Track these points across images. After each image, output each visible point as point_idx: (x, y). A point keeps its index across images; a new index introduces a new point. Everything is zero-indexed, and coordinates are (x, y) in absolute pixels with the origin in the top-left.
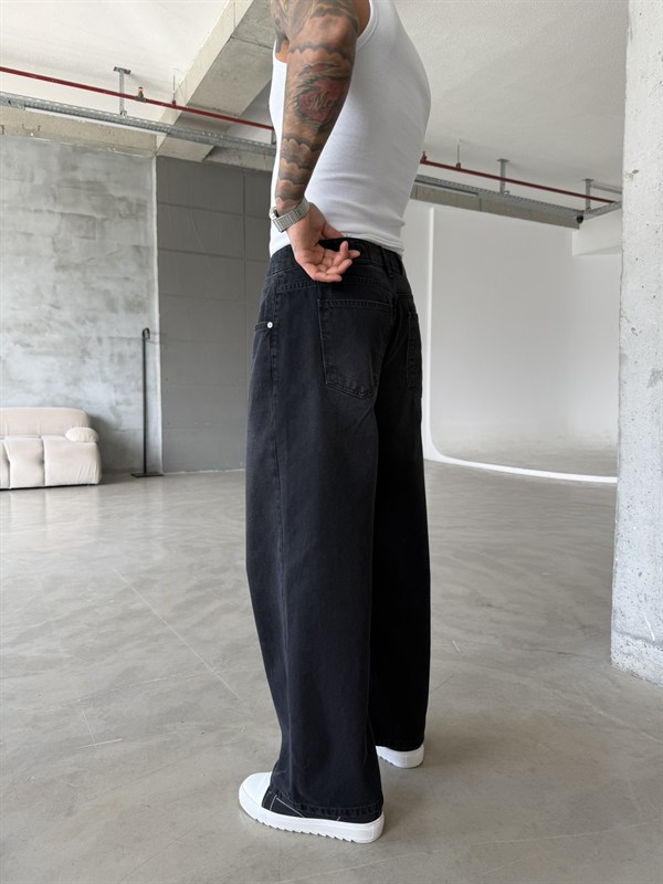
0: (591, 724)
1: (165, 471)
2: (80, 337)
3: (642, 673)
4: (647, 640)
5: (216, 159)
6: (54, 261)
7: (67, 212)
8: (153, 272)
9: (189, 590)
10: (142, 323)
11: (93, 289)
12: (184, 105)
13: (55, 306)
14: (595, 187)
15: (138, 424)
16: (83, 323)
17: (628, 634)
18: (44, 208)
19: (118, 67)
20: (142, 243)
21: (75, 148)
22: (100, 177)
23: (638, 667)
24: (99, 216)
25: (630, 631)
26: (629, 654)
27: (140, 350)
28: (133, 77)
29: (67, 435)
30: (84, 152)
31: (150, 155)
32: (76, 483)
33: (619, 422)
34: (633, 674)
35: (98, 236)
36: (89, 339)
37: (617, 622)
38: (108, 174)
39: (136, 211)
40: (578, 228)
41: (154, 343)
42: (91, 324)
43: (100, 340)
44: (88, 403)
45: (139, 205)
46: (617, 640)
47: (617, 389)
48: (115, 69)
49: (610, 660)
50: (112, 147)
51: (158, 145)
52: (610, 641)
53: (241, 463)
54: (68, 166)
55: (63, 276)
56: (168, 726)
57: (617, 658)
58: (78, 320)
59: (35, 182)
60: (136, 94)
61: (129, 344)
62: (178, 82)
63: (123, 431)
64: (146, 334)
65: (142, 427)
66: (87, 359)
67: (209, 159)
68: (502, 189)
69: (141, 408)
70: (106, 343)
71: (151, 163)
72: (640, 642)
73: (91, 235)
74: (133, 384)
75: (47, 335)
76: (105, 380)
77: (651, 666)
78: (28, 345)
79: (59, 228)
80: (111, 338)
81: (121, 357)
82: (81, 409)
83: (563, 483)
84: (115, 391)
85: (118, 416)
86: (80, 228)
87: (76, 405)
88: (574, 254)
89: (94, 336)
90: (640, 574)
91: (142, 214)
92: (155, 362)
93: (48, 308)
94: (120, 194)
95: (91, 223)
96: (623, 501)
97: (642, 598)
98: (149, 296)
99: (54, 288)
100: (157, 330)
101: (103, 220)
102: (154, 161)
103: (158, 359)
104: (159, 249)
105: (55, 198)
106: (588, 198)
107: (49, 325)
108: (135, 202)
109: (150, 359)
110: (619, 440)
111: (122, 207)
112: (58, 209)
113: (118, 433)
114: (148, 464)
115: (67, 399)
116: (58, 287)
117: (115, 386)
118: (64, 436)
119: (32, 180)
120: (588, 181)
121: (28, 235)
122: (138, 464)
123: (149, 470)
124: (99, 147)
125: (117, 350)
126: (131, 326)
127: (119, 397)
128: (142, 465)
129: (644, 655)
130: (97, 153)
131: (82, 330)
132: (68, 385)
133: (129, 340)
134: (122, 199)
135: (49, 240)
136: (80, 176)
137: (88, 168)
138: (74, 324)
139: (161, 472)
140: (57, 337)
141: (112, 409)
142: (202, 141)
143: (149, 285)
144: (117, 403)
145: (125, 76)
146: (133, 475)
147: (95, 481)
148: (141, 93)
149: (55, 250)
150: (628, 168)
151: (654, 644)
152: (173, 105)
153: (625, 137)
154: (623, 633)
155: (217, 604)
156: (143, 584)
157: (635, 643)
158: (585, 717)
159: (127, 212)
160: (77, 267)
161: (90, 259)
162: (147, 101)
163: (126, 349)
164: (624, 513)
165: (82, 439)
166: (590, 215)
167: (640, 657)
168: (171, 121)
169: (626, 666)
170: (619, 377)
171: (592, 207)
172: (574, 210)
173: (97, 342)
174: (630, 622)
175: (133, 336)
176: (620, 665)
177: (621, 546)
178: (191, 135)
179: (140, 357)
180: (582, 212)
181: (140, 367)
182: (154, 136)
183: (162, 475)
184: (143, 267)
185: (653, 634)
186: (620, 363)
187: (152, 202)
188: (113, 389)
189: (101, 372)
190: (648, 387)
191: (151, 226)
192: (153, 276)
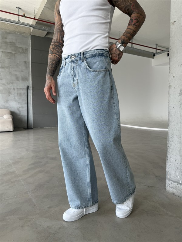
1: (34, 128)
2: (8, 88)
3: (176, 194)
4: (178, 183)
5: (48, 36)
6: (0, 66)
7: (4, 51)
8: (30, 68)
10: (27, 84)
11: (12, 74)
12: (37, 19)
13: (1, 79)
14: (158, 46)
15: (26, 114)
16: (9, 84)
17: (172, 180)
20: (27, 61)
21: (6, 32)
22: (14, 41)
23: (175, 191)
25: (172, 179)
26: (172, 187)
27: (26, 92)
28: (22, 10)
29: (4, 117)
30: (9, 34)
31: (29, 35)
32: (6, 131)
33: (169, 109)
34: (173, 194)
35: (13, 58)
36: (10, 89)
37: (168, 176)
38: (16, 40)
39: (25, 51)
40: (153, 58)
41: (30, 90)
42: (11, 84)
43: (14, 89)
44: (11, 107)
45: (26, 50)
46: (168, 182)
47: (168, 98)
48: (17, 7)
49: (165, 189)
50: (17, 32)
51: (31, 32)
52: (165, 182)
54: (4, 38)
55: (3, 70)
57: (168, 188)
58: (7, 83)
60: (23, 15)
61: (23, 90)
62: (35, 12)
63: (21, 116)
64: (28, 87)
65: (27, 114)
66: (10, 95)
67: (46, 36)
68: (132, 46)
69: (27, 109)
70: (16, 91)
72: (176, 183)
73: (11, 58)
74: (24, 102)
76: (15, 101)
77: (180, 191)
79: (1, 56)
80: (18, 88)
81: (20, 94)
82: (8, 109)
84: (19, 104)
85: (20, 111)
86: (8, 56)
87: (7, 108)
88: (152, 65)
89: (12, 88)
90: (176, 160)
91: (27, 52)
94: (20, 46)
95: (11, 54)
96: (170, 135)
97: (177, 168)
98: (29, 76)
100: (31, 86)
101: (15, 54)
102: (30, 36)
103: (31, 95)
104: (31, 62)
105: (0, 47)
106: (156, 49)
108: (24, 48)
109: (29, 95)
110: (169, 114)
111: (20, 50)
112: (1, 50)
114: (29, 126)
115: (4, 106)
116: (1, 73)
117: (19, 103)
118: (3, 117)
120: (156, 44)
122: (26, 126)
123: (29, 127)
124: (13, 32)
125: (19, 92)
126: (22, 85)
127: (20, 106)
128: (27, 126)
129: (177, 188)
130: (13, 34)
131: (9, 86)
132: (5, 102)
133: (23, 89)
134: (20, 48)
136: (8, 40)
137: (10, 39)
138: (6, 84)
139: (33, 128)
140: (1, 88)
141: (18, 109)
142: (43, 30)
143: (29, 73)
144: (19, 108)
145: (20, 10)
146: (24, 129)
147: (12, 130)
148: (24, 15)
149: (0, 62)
150: (172, 21)
151: (180, 184)
152: (34, 19)
153: (171, 10)
154: (170, 180)
155: (38, 170)
156: (16, 163)
157: (174, 183)
158: (158, 212)
159: (22, 52)
160: (7, 67)
161: (11, 65)
162: (26, 17)
163: (22, 92)
164: (170, 139)
165: (8, 118)
166: (157, 54)
167: (176, 188)
168: (34, 24)
169: (171, 191)
170: (169, 93)
171: (158, 52)
172: (152, 53)
173: (13, 90)
174: (172, 176)
175: (24, 88)
176: (169, 191)
177: (169, 151)
178: (40, 28)
179: (26, 94)
180: (155, 53)
181: (26, 97)
182: (30, 29)
183: (33, 129)
184: (27, 68)
185: (180, 181)
186: (169, 88)
187: (29, 49)
188: (18, 103)
189: (15, 98)
190: (179, 96)
191: (30, 56)
192: (30, 70)
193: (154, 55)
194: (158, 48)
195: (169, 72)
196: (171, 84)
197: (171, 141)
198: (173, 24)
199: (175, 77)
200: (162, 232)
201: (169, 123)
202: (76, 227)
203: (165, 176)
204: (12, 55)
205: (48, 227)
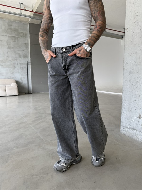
3: (126, 134)
4: (127, 128)
6: (7, 46)
7: (10, 36)
8: (29, 49)
9: (35, 118)
10: (27, 60)
11: (16, 53)
12: (35, 11)
13: (8, 57)
17: (124, 126)
18: (5, 35)
20: (27, 43)
21: (11, 21)
22: (17, 28)
23: (125, 133)
24: (17, 37)
26: (124, 130)
27: (26, 66)
28: (23, 5)
29: (11, 85)
30: (13, 22)
31: (28, 23)
32: (13, 95)
33: (123, 82)
34: (124, 134)
35: (17, 41)
36: (15, 64)
37: (122, 124)
38: (19, 27)
39: (25, 35)
40: (122, 39)
41: (29, 65)
42: (16, 61)
43: (18, 64)
44: (16, 78)
45: (26, 34)
46: (121, 127)
48: (19, 3)
49: (120, 132)
50: (19, 21)
51: (30, 21)
54: (10, 25)
55: (9, 50)
56: (28, 145)
57: (122, 131)
58: (13, 60)
59: (3, 29)
60: (24, 9)
61: (24, 65)
62: (33, 6)
64: (28, 63)
65: (27, 83)
66: (15, 68)
69: (27, 79)
70: (19, 65)
72: (126, 128)
73: (15, 41)
74: (25, 74)
75: (6, 63)
76: (19, 73)
77: (128, 133)
78: (2, 65)
79: (8, 39)
80: (20, 64)
81: (22, 68)
82: (14, 79)
83: (117, 95)
84: (21, 75)
85: (22, 81)
86: (13, 39)
87: (13, 78)
88: (121, 45)
89: (16, 63)
90: (126, 114)
91: (26, 36)
92: (30, 69)
93: (6, 57)
94: (21, 32)
96: (123, 99)
97: (127, 119)
98: (28, 54)
99: (7, 53)
100: (30, 62)
101: (18, 37)
102: (29, 24)
104: (30, 44)
105: (7, 33)
107: (6, 61)
111: (22, 35)
112: (8, 35)
113: (22, 84)
114: (29, 91)
115: (11, 77)
116: (8, 52)
117: (21, 74)
118: (10, 85)
119: (2, 28)
120: (124, 29)
121: (1, 41)
122: (27, 91)
123: (29, 92)
125: (21, 66)
126: (24, 61)
129: (127, 130)
130: (16, 22)
131: (14, 62)
132: (11, 74)
133: (24, 64)
135: (6, 42)
136: (12, 27)
137: (14, 26)
139: (32, 93)
140: (8, 63)
141: (21, 79)
142: (39, 20)
143: (28, 52)
144: (22, 78)
145: (22, 4)
146: (26, 93)
147: (17, 95)
148: (25, 9)
149: (7, 44)
152: (32, 11)
153: (126, 20)
155: (41, 121)
156: (26, 117)
158: (113, 143)
159: (23, 36)
160: (12, 48)
161: (15, 46)
162: (27, 10)
164: (123, 101)
165: (14, 86)
168: (32, 15)
169: (123, 133)
170: (123, 73)
172: (121, 35)
174: (124, 124)
175: (25, 63)
176: (122, 133)
177: (123, 108)
178: (37, 18)
179: (27, 68)
181: (26, 70)
182: (29, 19)
183: (32, 94)
184: (27, 48)
185: (128, 126)
186: (123, 70)
187: (28, 33)
189: (18, 71)
190: (129, 75)
192: (29, 50)
193: (122, 37)
197: (124, 102)
198: (126, 29)
199: (127, 63)
203: (120, 124)
204: (16, 38)
205: (52, 149)
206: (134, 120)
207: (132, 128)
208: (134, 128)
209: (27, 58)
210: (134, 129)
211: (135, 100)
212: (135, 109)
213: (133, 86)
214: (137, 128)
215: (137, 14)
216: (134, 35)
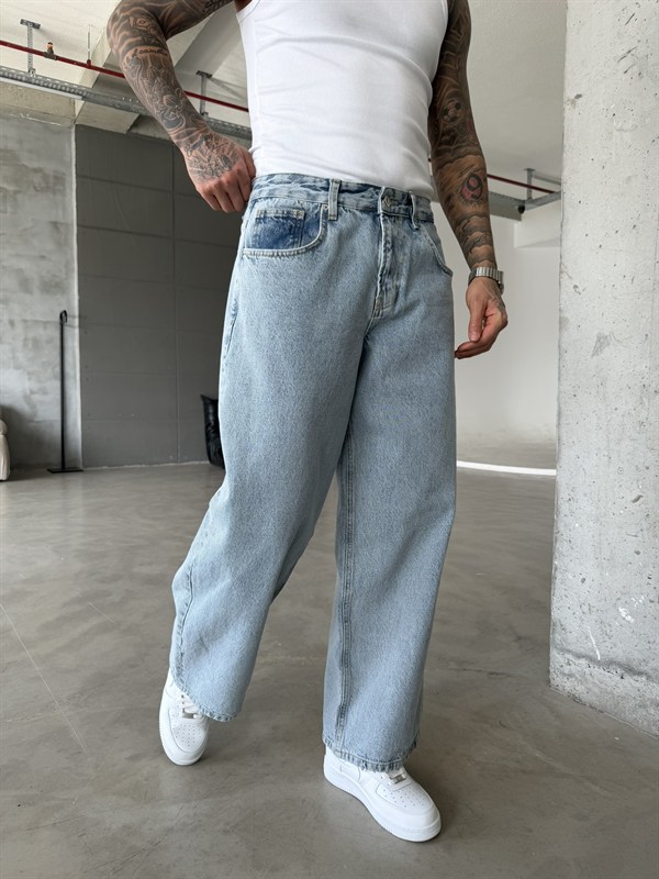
0: (524, 772)
1: (85, 466)
3: (586, 697)
4: (591, 659)
5: (142, 131)
8: (72, 249)
9: (65, 605)
10: (60, 305)
11: (4, 267)
12: (101, 66)
14: (536, 177)
15: (55, 415)
17: (569, 651)
19: (26, 19)
20: (61, 220)
22: (11, 145)
23: (580, 690)
25: (571, 648)
26: (570, 675)
27: (58, 334)
28: (44, 33)
31: (68, 123)
33: (558, 399)
34: (575, 699)
35: (9, 209)
37: (557, 637)
38: (20, 142)
39: (53, 184)
40: (520, 220)
41: (72, 327)
42: (3, 306)
43: (12, 323)
45: (56, 178)
46: (557, 658)
47: (557, 361)
48: (22, 22)
49: (548, 682)
50: (25, 112)
51: (77, 113)
52: (549, 659)
53: (171, 457)
57: (557, 680)
60: (45, 50)
61: (45, 328)
62: (94, 42)
63: (39, 422)
64: (64, 316)
65: (59, 418)
67: (134, 131)
69: (59, 397)
70: (19, 328)
71: (70, 133)
72: (583, 662)
73: (2, 208)
74: (49, 371)
76: (17, 367)
77: (596, 690)
80: (25, 321)
81: (36, 342)
83: (504, 476)
84: (29, 379)
85: (33, 406)
88: (516, 245)
89: (6, 318)
90: (583, 580)
91: (60, 187)
92: (73, 348)
94: (35, 165)
95: (2, 194)
96: (563, 494)
97: (585, 608)
98: (68, 275)
100: (76, 313)
101: (16, 192)
102: (73, 130)
103: (77, 344)
104: (78, 225)
106: (530, 187)
108: (52, 174)
109: (68, 344)
110: (559, 419)
111: (37, 179)
113: (34, 424)
114: (66, 459)
117: (29, 373)
120: (529, 170)
122: (55, 459)
123: (67, 465)
124: (10, 111)
125: (31, 335)
126: (46, 309)
127: (34, 385)
128: (60, 459)
129: (588, 677)
130: (8, 119)
133: (45, 324)
134: (36, 171)
139: (81, 467)
141: (27, 398)
142: (121, 108)
143: (68, 265)
144: (32, 392)
145: (34, 30)
146: (49, 470)
147: (3, 476)
148: (51, 49)
150: (570, 93)
151: (599, 663)
152: (88, 65)
153: (567, 55)
154: (564, 650)
155: (94, 621)
156: (14, 597)
157: (577, 662)
158: (518, 762)
159: (43, 185)
162: (58, 58)
163: (41, 333)
164: (564, 507)
166: (532, 205)
167: (583, 679)
168: (89, 84)
169: (567, 689)
170: (559, 346)
171: (534, 198)
172: (516, 200)
173: (9, 327)
174: (572, 637)
175: (49, 319)
176: (560, 688)
177: (561, 547)
178: (110, 101)
179: (58, 342)
180: (524, 201)
181: (57, 353)
182: (73, 104)
183: (81, 471)
184: (61, 245)
185: (598, 652)
186: (560, 329)
187: (71, 175)
188: (27, 377)
189: (14, 358)
190: (593, 355)
191: (71, 201)
192: (72, 255)
193: (522, 209)
194: (535, 183)
195: (561, 272)
196: (567, 315)
197: (568, 513)
198: (573, 102)
199: (580, 289)
200: (530, 831)
201: (560, 450)
202: (228, 824)
203: (549, 638)
205: (126, 827)
206: (629, 618)
207: (620, 665)
208: (634, 664)
209: (58, 296)
210: (630, 670)
211: (634, 498)
212: (638, 553)
213: (623, 416)
214: (652, 664)
215: (635, 9)
216: (620, 130)
